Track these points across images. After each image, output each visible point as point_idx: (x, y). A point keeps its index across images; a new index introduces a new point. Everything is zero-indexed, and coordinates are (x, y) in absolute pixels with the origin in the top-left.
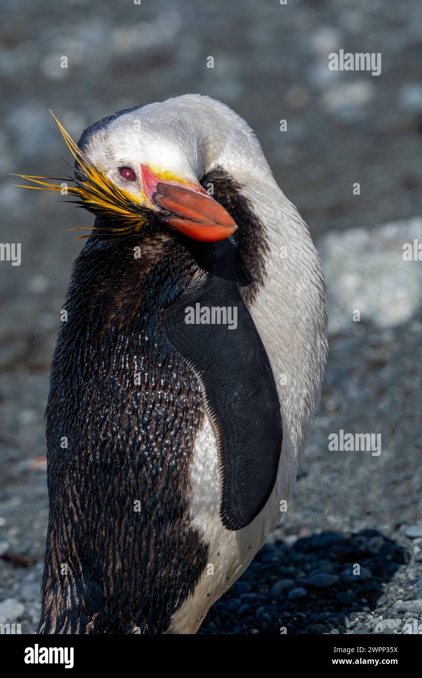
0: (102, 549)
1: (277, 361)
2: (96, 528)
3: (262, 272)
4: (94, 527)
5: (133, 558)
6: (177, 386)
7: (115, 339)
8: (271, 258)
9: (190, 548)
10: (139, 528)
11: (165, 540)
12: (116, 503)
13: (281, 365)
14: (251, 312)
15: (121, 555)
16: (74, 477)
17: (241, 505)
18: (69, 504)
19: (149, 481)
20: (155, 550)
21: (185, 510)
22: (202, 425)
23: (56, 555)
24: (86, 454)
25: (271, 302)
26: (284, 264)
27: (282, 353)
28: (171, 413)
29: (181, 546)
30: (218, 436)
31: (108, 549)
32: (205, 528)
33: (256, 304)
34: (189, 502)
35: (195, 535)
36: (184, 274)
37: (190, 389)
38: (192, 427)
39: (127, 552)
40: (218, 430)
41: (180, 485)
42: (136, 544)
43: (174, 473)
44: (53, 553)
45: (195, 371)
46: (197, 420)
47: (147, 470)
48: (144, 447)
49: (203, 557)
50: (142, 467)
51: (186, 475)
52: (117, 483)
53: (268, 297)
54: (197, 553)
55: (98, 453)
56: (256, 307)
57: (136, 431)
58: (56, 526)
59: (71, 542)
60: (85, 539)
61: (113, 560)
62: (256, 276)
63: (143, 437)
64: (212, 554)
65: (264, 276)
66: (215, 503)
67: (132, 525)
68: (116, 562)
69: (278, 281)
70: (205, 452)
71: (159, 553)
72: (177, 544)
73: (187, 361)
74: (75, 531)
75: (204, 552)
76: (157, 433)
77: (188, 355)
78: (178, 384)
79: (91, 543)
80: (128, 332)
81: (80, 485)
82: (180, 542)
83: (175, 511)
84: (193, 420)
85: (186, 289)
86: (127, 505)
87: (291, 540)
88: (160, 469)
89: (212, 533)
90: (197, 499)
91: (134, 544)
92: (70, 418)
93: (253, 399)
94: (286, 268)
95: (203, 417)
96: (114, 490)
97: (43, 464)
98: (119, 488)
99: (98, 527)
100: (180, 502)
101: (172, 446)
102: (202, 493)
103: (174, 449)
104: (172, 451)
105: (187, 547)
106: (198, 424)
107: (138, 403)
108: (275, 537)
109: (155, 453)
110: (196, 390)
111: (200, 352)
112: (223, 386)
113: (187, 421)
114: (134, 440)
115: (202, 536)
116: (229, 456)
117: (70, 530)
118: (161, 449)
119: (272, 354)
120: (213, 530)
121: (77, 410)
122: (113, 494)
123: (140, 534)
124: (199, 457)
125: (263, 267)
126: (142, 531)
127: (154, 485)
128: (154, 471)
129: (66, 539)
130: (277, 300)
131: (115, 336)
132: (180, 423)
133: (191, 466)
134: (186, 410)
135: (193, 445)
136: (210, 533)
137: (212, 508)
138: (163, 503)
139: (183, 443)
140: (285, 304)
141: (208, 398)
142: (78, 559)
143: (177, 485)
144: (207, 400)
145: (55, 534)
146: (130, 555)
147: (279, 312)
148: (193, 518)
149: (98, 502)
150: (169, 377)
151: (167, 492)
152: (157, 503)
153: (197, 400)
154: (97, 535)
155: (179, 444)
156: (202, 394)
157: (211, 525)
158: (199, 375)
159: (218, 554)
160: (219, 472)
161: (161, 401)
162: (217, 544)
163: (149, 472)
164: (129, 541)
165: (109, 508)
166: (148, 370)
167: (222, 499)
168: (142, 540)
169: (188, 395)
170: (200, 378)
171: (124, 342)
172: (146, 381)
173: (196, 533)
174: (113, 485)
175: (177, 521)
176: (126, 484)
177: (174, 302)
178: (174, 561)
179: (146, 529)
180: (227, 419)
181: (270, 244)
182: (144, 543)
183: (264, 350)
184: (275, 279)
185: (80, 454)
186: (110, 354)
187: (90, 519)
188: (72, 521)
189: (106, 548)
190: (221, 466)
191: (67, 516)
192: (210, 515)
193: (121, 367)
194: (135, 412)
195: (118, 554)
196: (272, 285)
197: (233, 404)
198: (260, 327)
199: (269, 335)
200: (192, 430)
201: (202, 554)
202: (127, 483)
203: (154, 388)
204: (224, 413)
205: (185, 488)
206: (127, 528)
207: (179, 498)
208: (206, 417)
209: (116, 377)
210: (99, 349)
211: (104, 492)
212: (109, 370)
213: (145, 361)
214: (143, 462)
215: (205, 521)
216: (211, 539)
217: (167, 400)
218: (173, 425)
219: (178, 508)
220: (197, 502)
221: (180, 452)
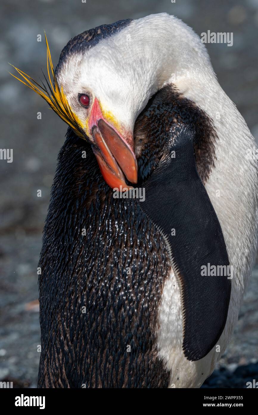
0: (87, 373)
1: (227, 227)
2: (83, 357)
3: (213, 156)
4: (81, 356)
5: (112, 381)
6: (150, 245)
7: (100, 208)
8: (220, 145)
9: (156, 373)
10: (117, 358)
11: (136, 367)
12: (99, 337)
13: (229, 230)
14: (206, 188)
15: (102, 379)
16: (65, 315)
17: (199, 341)
18: (60, 337)
19: (127, 320)
20: (129, 375)
21: (154, 343)
22: (169, 276)
23: (49, 378)
24: (75, 296)
25: (221, 180)
26: (229, 150)
27: (230, 220)
28: (145, 266)
29: (149, 371)
30: (181, 286)
31: (92, 373)
32: (168, 358)
33: (210, 181)
34: (157, 338)
35: (160, 363)
36: (154, 158)
37: (160, 247)
38: (161, 277)
39: (107, 375)
40: (182, 282)
41: (151, 324)
42: (114, 369)
43: (147, 314)
44: (46, 377)
45: (163, 234)
46: (165, 272)
47: (125, 311)
48: (123, 293)
49: (166, 381)
50: (121, 309)
51: (156, 314)
52: (100, 321)
53: (219, 176)
54: (161, 377)
55: (85, 297)
56: (209, 183)
57: (117, 280)
58: (49, 355)
59: (62, 367)
60: (74, 365)
61: (96, 383)
62: (209, 160)
63: (122, 284)
64: (173, 378)
65: (215, 160)
66: (177, 338)
67: (112, 355)
68: (98, 384)
69: (226, 164)
70: (172, 297)
71: (132, 377)
72: (146, 370)
73: (157, 226)
74: (65, 359)
75: (167, 377)
76: (134, 282)
77: (157, 222)
78: (151, 243)
79: (78, 368)
80: (111, 202)
81: (70, 322)
82: (148, 368)
83: (146, 344)
84: (162, 272)
85: (156, 169)
86: (108, 339)
87: (232, 367)
88: (136, 310)
89: (174, 361)
90: (164, 335)
91: (112, 369)
92: (62, 268)
93: (208, 257)
94: (231, 153)
95: (170, 269)
96: (97, 326)
97: (37, 307)
98: (102, 324)
99: (84, 356)
100: (150, 337)
101: (146, 292)
102: (168, 331)
103: (147, 294)
104: (145, 296)
105: (154, 373)
106: (166, 275)
107: (119, 258)
108: (219, 365)
109: (132, 297)
110: (165, 249)
111: (167, 219)
112: (185, 246)
113: (157, 273)
114: (115, 286)
115: (166, 364)
116: (189, 302)
117: (61, 358)
118: (136, 294)
119: (223, 221)
120: (174, 359)
121: (68, 262)
122: (97, 329)
123: (117, 362)
124: (166, 301)
125: (214, 152)
126: (119, 359)
127: (130, 323)
128: (130, 312)
129: (57, 365)
130: (226, 178)
131: (100, 205)
132: (152, 274)
133: (159, 308)
134: (156, 263)
135: (162, 291)
136: (172, 362)
137: (175, 342)
138: (137, 337)
139: (154, 290)
140: (231, 182)
141: (173, 256)
142: (67, 381)
143: (149, 324)
144: (172, 258)
145: (48, 362)
146: (109, 378)
147: (228, 187)
148: (159, 350)
149: (84, 337)
150: (144, 237)
151: (140, 328)
152: (132, 338)
153: (165, 256)
154: (84, 362)
155: (151, 290)
156: (169, 253)
157: (173, 355)
158: (166, 237)
159: (178, 379)
160: (182, 315)
161: (137, 257)
162: (177, 370)
163: (126, 312)
164: (108, 368)
165: (93, 341)
166: (127, 232)
167: (184, 336)
168: (118, 367)
169: (158, 252)
170: (167, 240)
171: (108, 210)
172: (125, 241)
173: (162, 362)
174: (97, 321)
175: (147, 352)
176: (107, 322)
177: (147, 179)
178: (143, 383)
179: (122, 358)
180: (189, 272)
181: (218, 134)
182: (120, 369)
183: (217, 218)
184: (223, 162)
185: (70, 297)
186: (96, 220)
187: (78, 349)
188: (63, 350)
189: (90, 373)
190: (183, 310)
191: (59, 346)
192: (173, 347)
193: (106, 229)
194: (116, 265)
195: (99, 377)
196: (221, 167)
197: (193, 261)
198: (213, 199)
199: (220, 207)
200: (161, 280)
201: (165, 378)
202: (109, 321)
203: (132, 246)
204: (186, 268)
205: (154, 326)
206: (107, 357)
207: (150, 334)
208: (172, 270)
209: (101, 238)
210: (88, 215)
211: (90, 327)
212: (95, 231)
213: (124, 225)
214: (122, 304)
215: (169, 352)
216: (173, 366)
217: (142, 256)
218: (146, 276)
219: (148, 342)
220: (164, 337)
221: (152, 297)
